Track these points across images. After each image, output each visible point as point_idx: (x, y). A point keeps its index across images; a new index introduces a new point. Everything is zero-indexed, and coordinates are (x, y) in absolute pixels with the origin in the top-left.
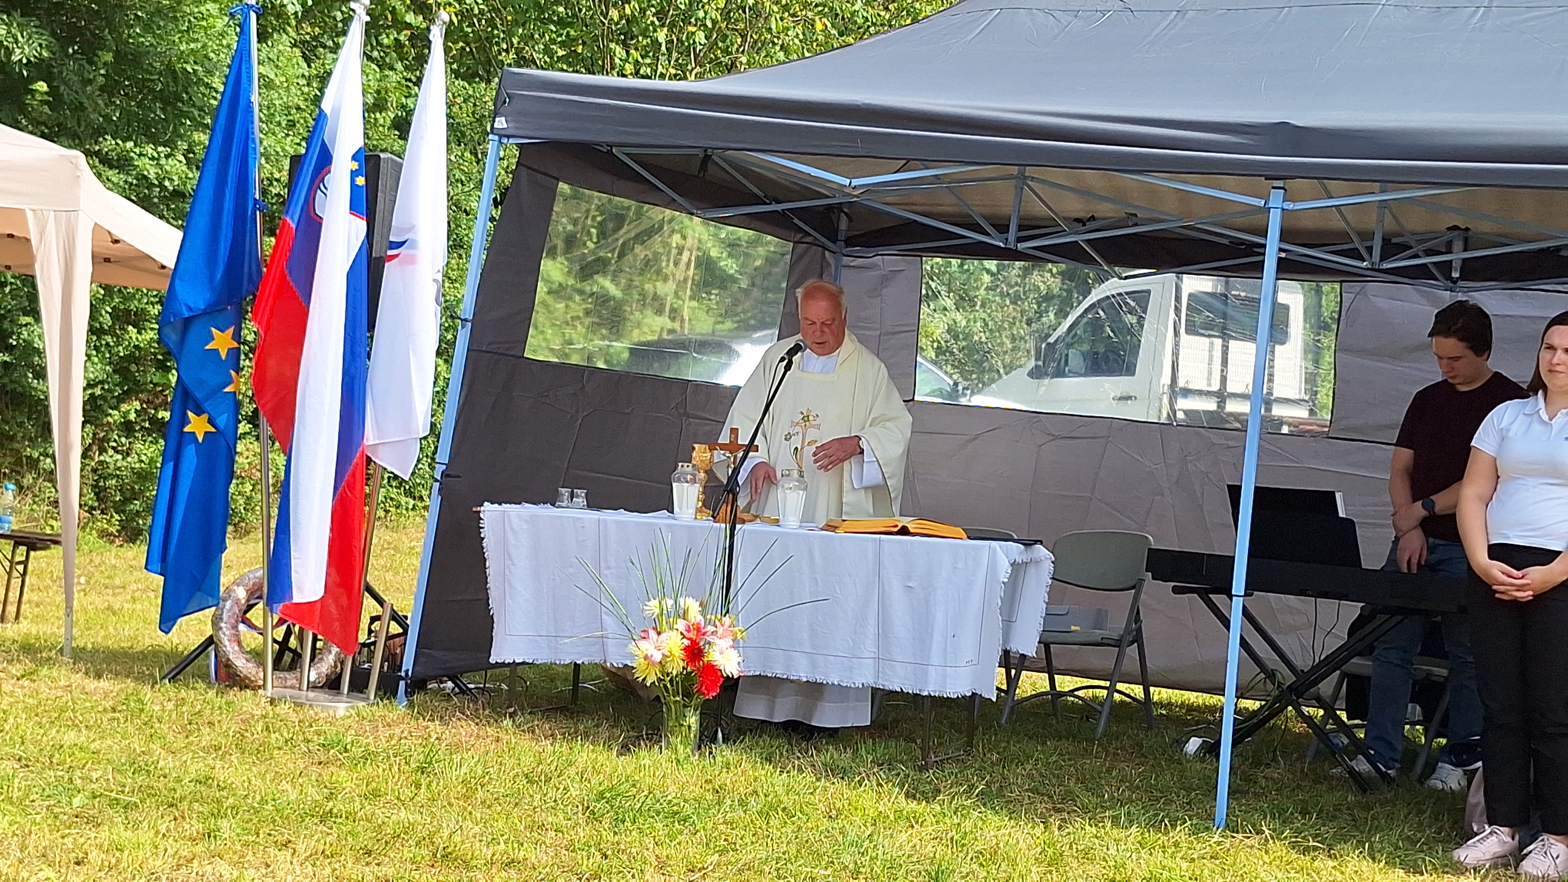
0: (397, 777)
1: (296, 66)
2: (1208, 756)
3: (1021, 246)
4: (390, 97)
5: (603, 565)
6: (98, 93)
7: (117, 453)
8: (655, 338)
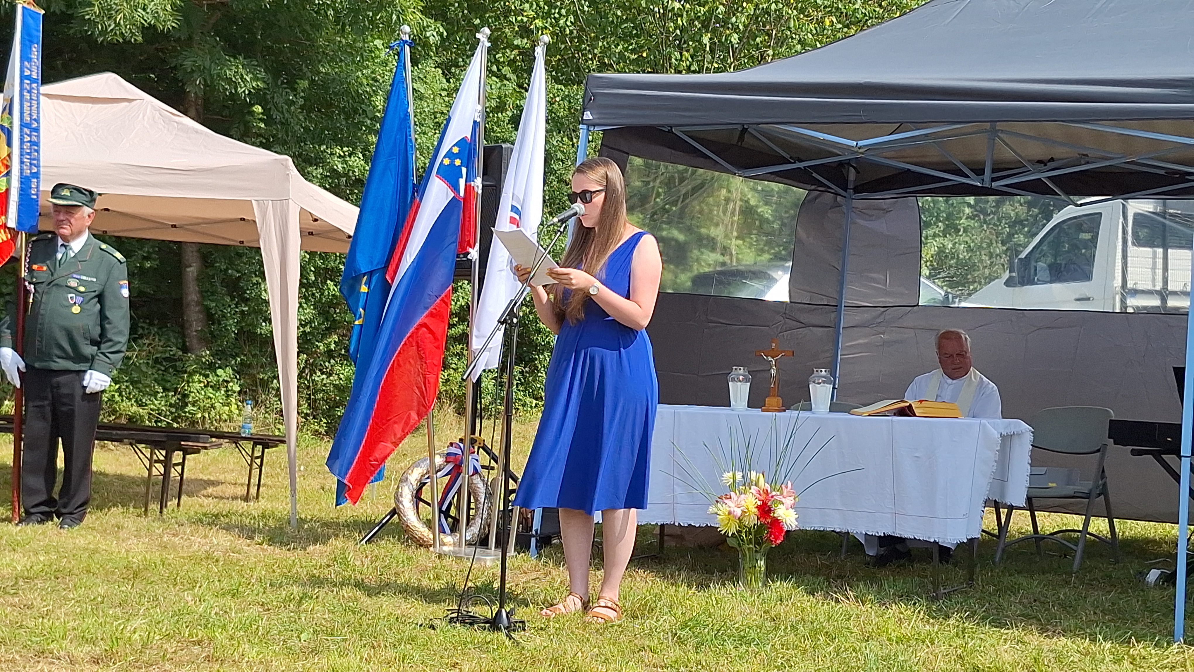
1: (438, 82)
2: (1166, 584)
3: (995, 185)
4: (508, 101)
6: (300, 110)
7: (322, 373)
8: (711, 270)
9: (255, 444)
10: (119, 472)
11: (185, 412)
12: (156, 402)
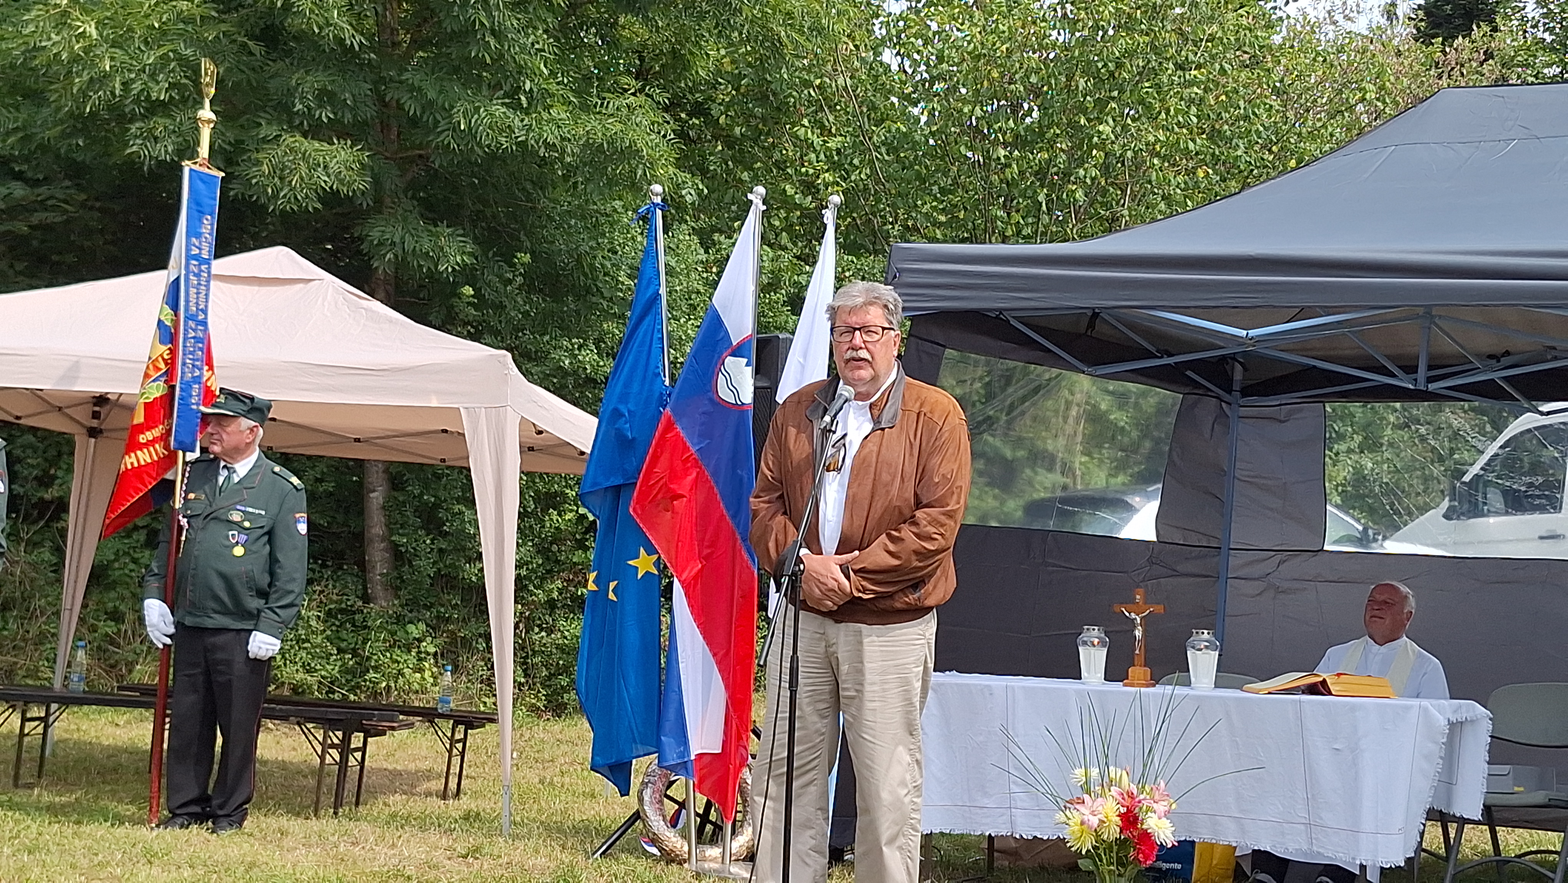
3: (1432, 386)
6: (517, 291)
7: (541, 630)
8: (1049, 495)
9: (456, 723)
10: (280, 758)
11: (365, 681)
12: (329, 667)
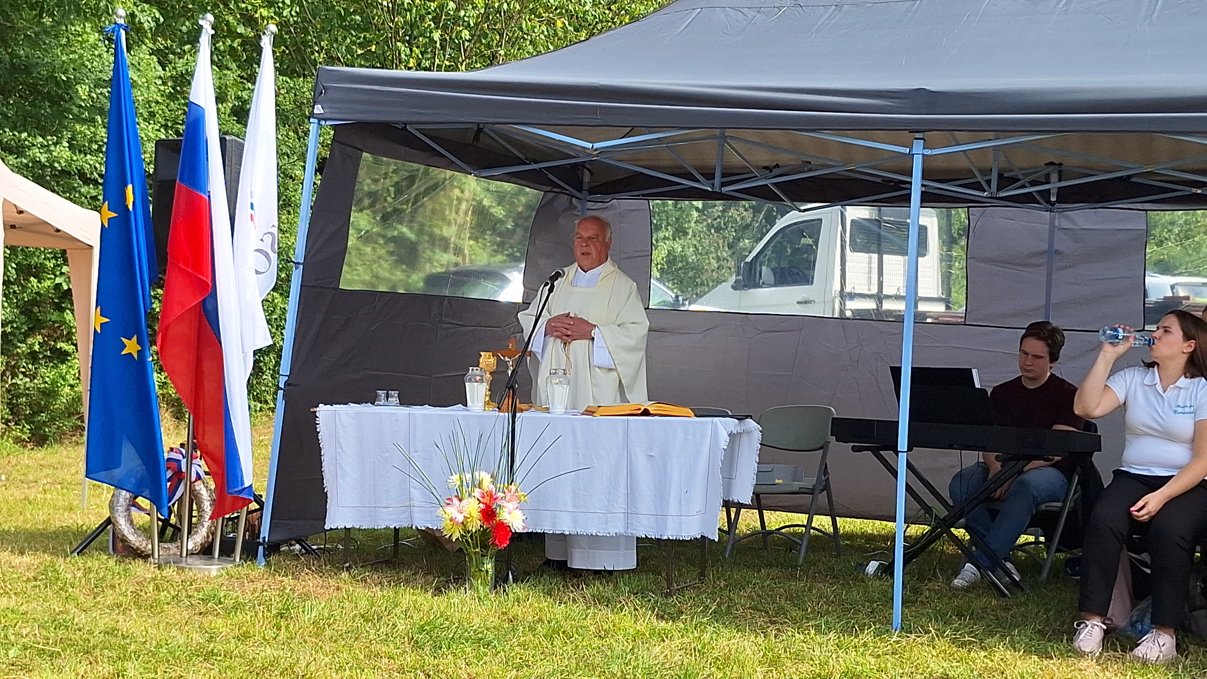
0: (262, 621)
1: (153, 70)
2: (884, 575)
4: (229, 91)
5: (412, 449)
8: (444, 270)
